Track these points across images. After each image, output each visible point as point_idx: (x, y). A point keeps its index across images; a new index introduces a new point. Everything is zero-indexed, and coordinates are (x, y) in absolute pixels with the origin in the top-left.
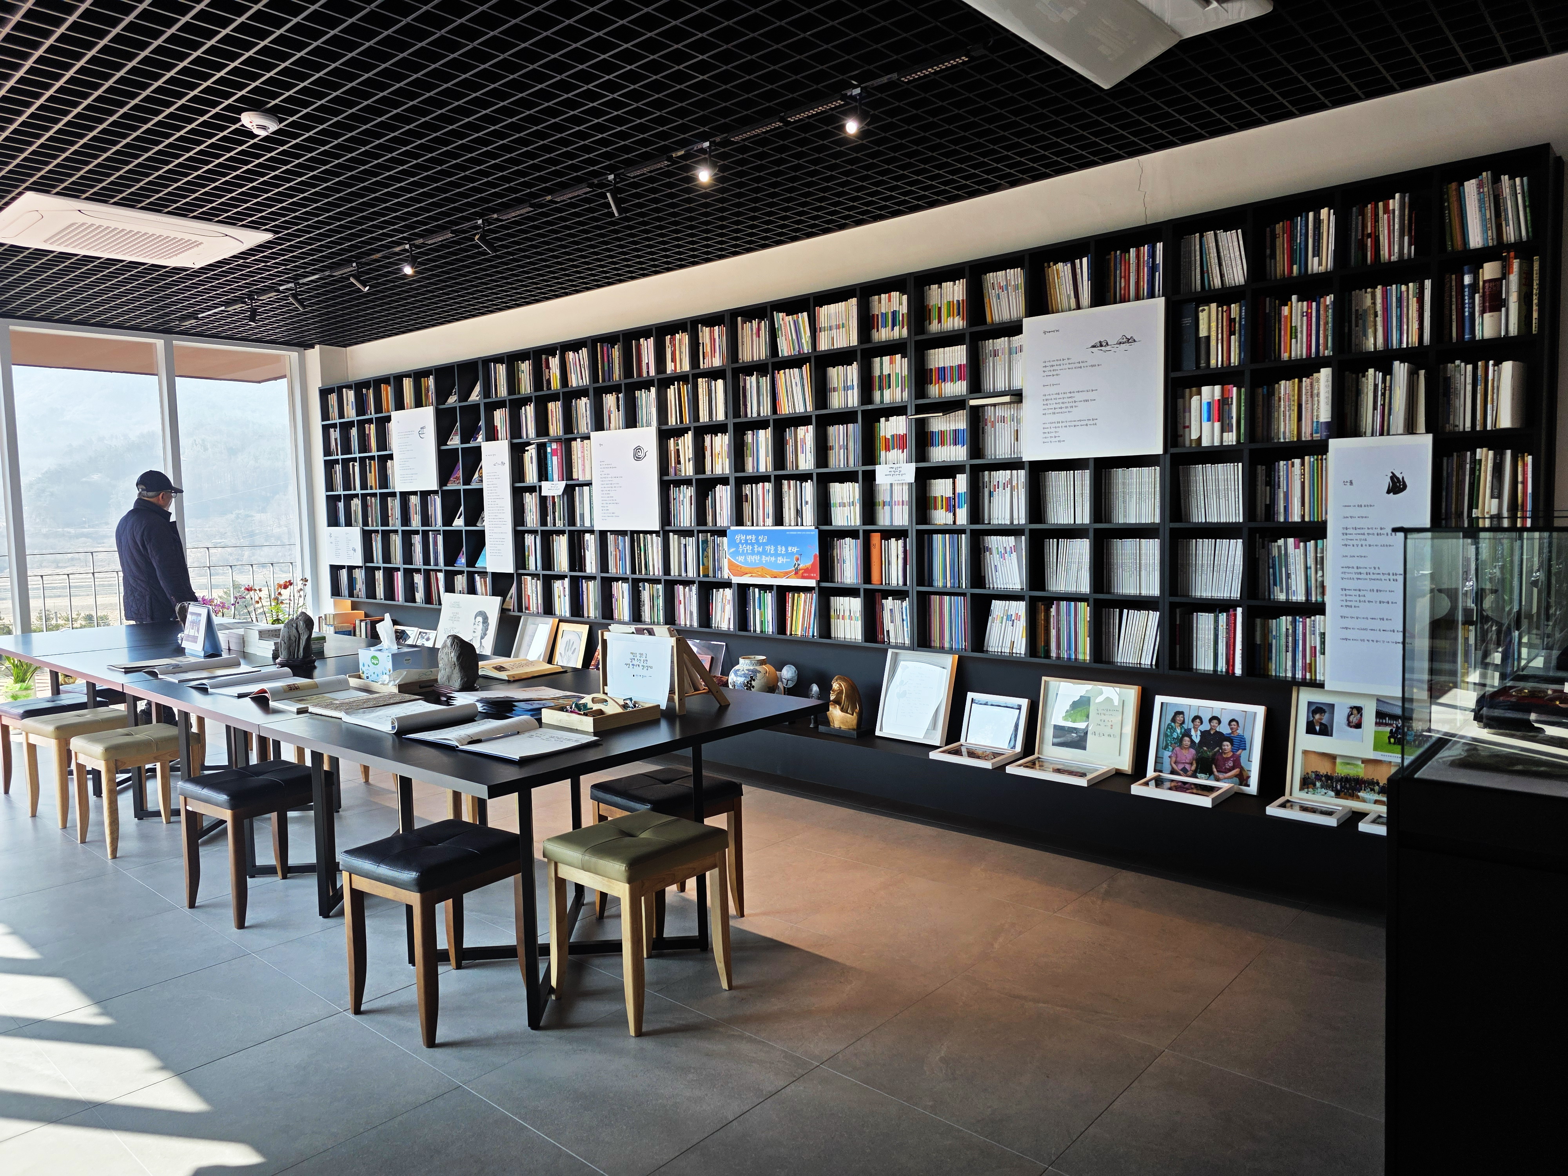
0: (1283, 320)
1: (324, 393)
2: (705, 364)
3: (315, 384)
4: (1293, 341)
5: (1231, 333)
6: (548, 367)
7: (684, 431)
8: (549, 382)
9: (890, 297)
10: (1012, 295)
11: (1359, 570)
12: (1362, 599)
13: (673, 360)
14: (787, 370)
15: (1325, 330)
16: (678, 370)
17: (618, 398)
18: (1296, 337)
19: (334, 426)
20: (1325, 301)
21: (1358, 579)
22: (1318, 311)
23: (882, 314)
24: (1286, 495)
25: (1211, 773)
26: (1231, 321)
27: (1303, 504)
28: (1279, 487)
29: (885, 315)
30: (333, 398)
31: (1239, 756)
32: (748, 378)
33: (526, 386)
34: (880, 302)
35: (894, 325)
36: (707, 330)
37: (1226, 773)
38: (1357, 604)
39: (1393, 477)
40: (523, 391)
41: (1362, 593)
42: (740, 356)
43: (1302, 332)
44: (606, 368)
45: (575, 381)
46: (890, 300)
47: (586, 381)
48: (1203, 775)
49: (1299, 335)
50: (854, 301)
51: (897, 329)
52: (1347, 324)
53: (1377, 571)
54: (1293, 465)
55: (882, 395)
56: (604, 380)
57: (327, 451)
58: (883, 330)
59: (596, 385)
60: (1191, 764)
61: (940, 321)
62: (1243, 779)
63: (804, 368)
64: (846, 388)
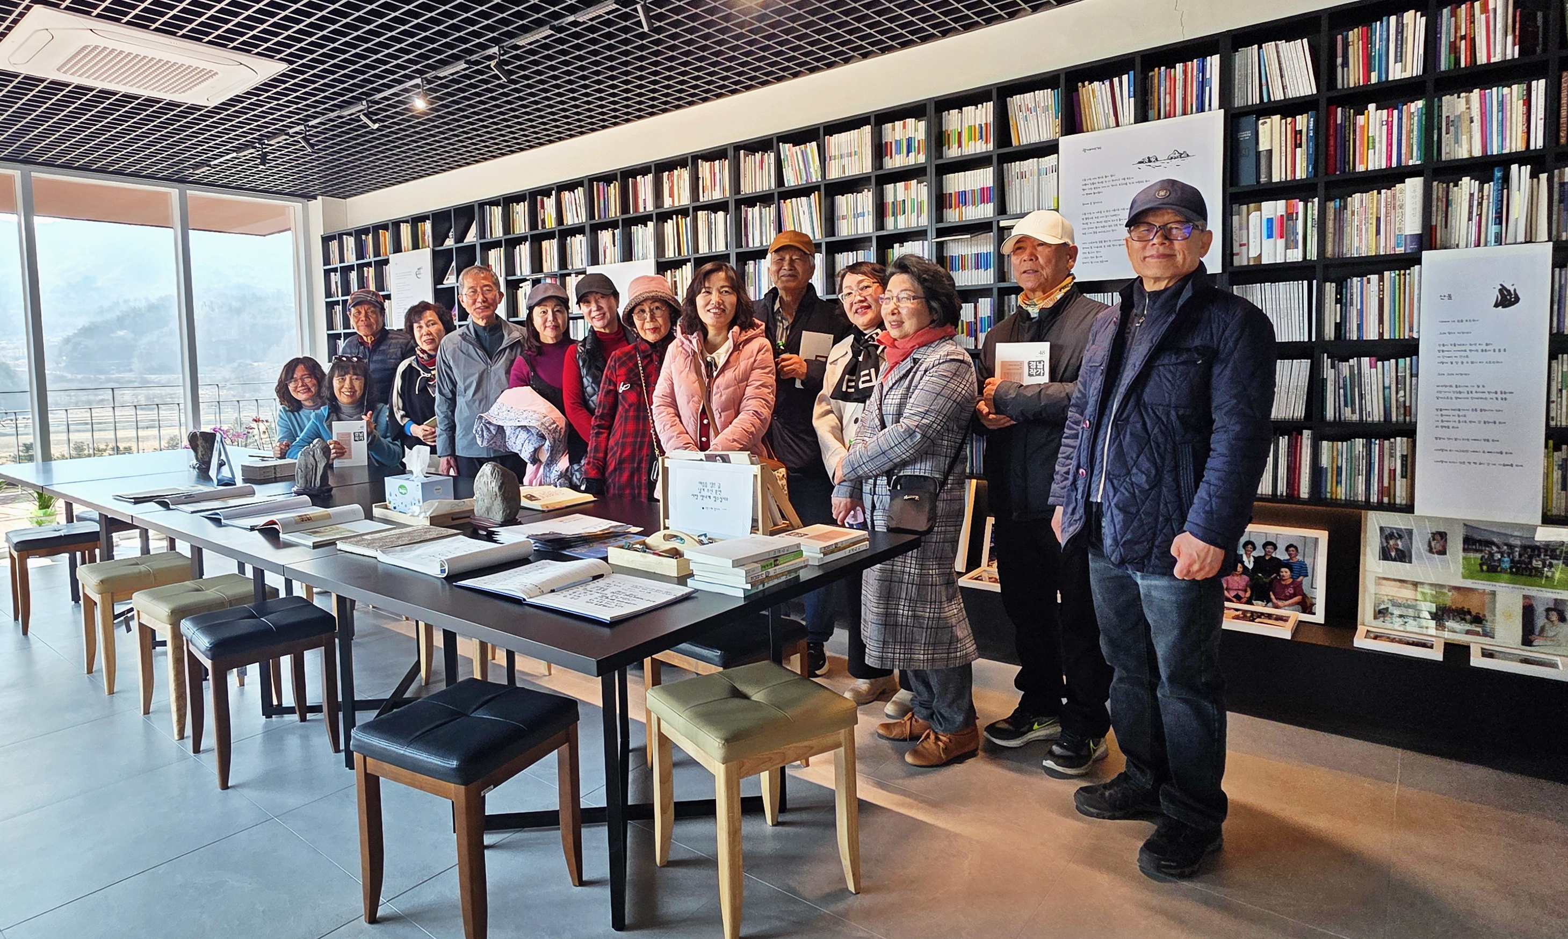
0: (1358, 130)
1: (326, 240)
2: (704, 198)
3: (317, 233)
4: (1371, 151)
5: (1297, 145)
6: (543, 207)
7: (684, 262)
8: (543, 221)
9: (904, 123)
10: (1041, 118)
11: (1458, 389)
12: (1462, 419)
13: (671, 195)
14: (794, 200)
15: (1409, 138)
16: (676, 204)
17: (614, 234)
18: (1374, 148)
19: (335, 270)
20: (1409, 108)
21: (1456, 398)
22: (1400, 119)
23: (896, 141)
24: (1361, 313)
25: (1269, 600)
26: (1297, 133)
27: (1381, 321)
28: (1351, 304)
29: (898, 143)
30: (334, 245)
31: (1301, 583)
32: (750, 209)
33: (521, 226)
34: (894, 129)
35: (909, 152)
36: (707, 165)
37: (1286, 600)
38: (1456, 425)
39: (1503, 290)
40: (517, 232)
41: (1461, 413)
42: (742, 188)
43: (1380, 142)
44: (602, 206)
45: (570, 219)
46: (904, 127)
47: (582, 218)
48: (1260, 602)
49: (1377, 146)
50: (867, 129)
51: (912, 155)
52: (1436, 131)
53: (1481, 389)
54: (1369, 282)
55: (896, 221)
56: (600, 217)
57: (328, 294)
58: (898, 157)
59: (593, 222)
60: (1246, 591)
61: (960, 145)
62: (1307, 606)
63: (812, 196)
64: (857, 216)
